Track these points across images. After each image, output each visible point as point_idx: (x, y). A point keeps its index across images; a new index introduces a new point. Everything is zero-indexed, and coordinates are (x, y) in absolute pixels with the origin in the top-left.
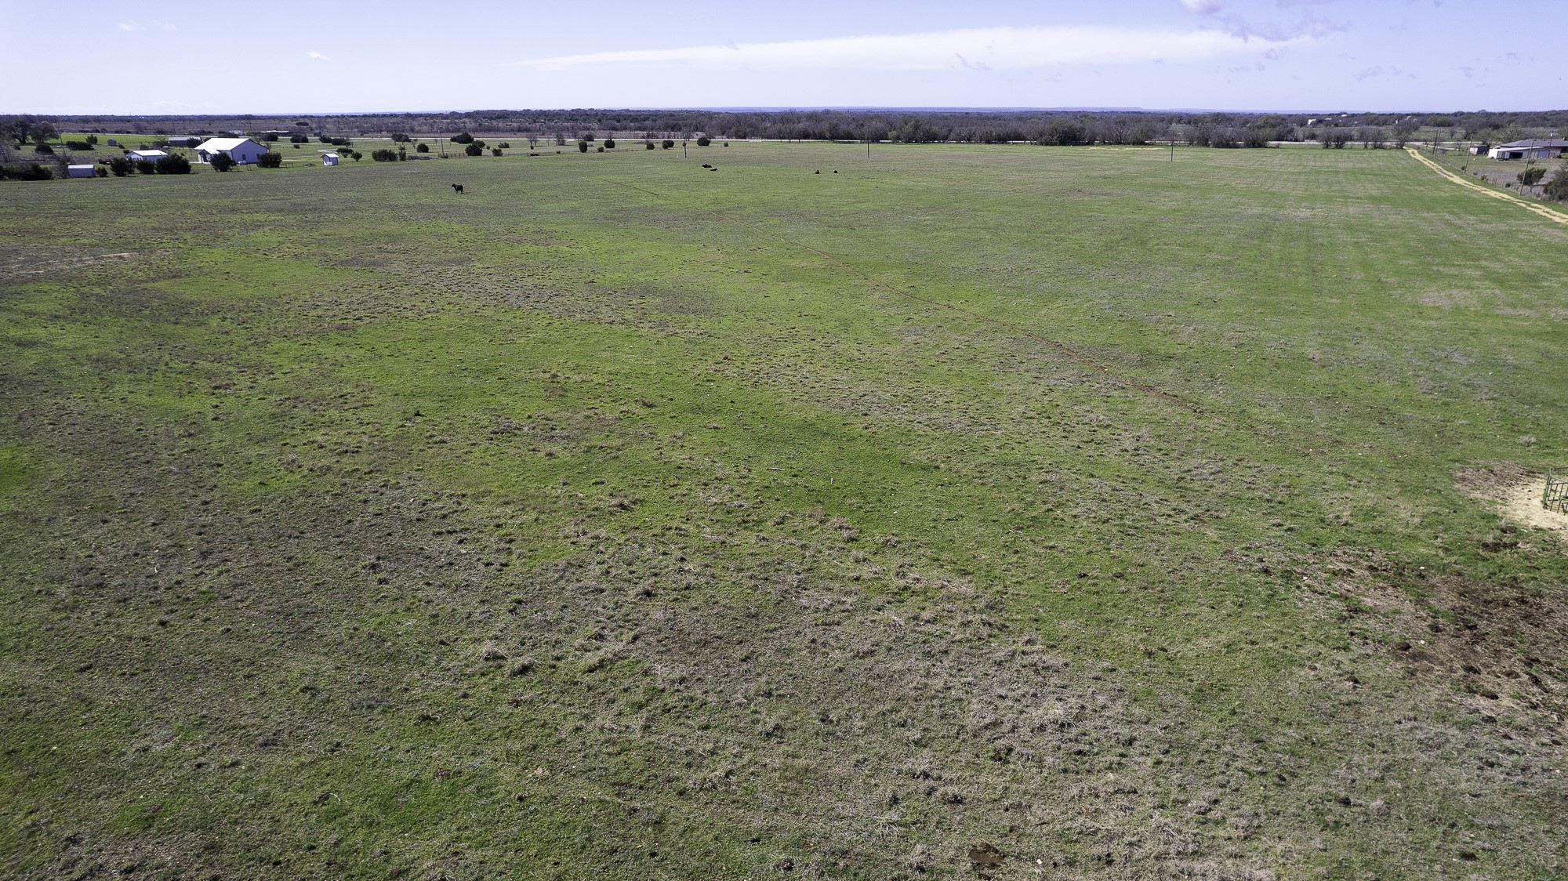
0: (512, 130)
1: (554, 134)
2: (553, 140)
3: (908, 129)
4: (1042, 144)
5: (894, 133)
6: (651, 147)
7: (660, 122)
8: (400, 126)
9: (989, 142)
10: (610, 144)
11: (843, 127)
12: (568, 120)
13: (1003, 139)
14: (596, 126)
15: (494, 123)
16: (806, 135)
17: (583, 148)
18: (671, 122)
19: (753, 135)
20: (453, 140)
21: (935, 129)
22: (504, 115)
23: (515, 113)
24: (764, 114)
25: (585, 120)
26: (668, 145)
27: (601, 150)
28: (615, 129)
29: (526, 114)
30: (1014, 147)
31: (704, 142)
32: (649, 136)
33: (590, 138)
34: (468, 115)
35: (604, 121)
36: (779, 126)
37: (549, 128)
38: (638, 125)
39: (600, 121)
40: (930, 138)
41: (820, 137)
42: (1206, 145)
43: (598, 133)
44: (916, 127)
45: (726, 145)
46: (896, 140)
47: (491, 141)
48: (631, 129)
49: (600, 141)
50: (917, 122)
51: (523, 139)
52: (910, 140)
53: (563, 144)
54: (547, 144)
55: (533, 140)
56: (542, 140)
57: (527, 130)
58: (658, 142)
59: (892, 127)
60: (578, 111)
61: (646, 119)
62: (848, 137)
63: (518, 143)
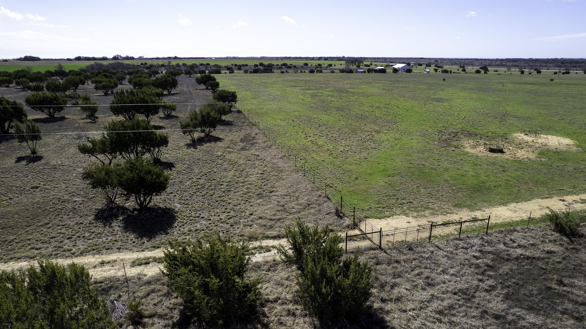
2: (517, 69)
6: (555, 73)
10: (539, 72)
17: (522, 73)
20: (480, 68)
26: (566, 73)
27: (530, 74)
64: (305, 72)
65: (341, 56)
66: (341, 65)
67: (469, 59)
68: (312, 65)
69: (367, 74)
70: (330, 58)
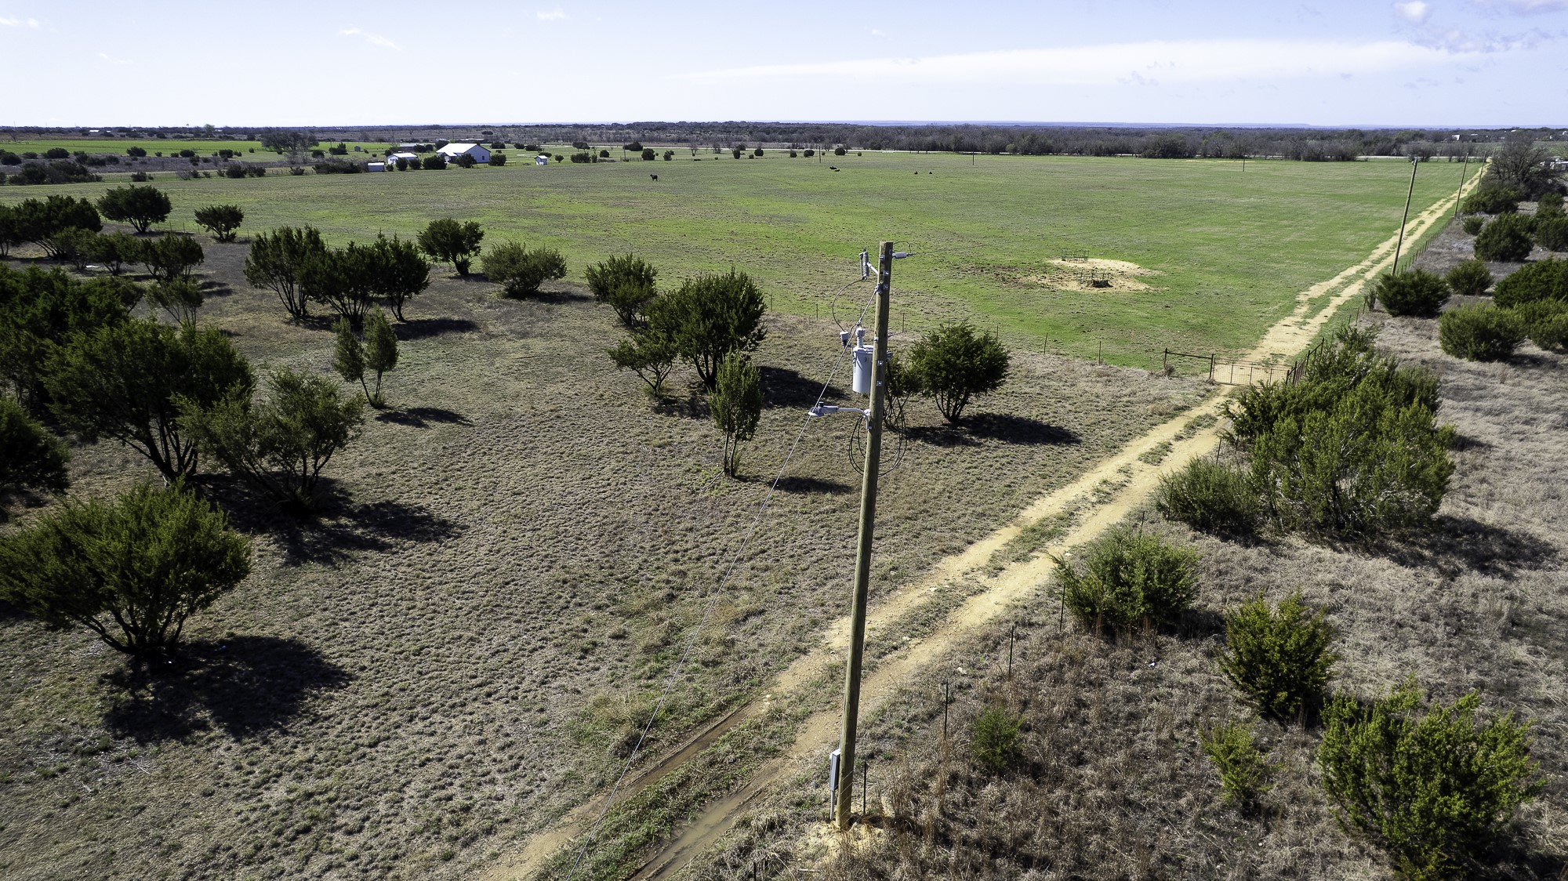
0: (672, 141)
1: (711, 145)
2: (711, 149)
3: (1025, 142)
4: (1145, 157)
5: (1010, 146)
6: (794, 155)
7: (806, 135)
8: (577, 136)
9: (1098, 155)
10: (759, 153)
11: (967, 140)
12: (722, 132)
13: (1111, 152)
14: (747, 137)
15: (656, 134)
16: (934, 147)
17: (737, 155)
18: (816, 135)
19: (887, 147)
20: (626, 148)
21: (1050, 142)
22: (662, 127)
23: (672, 125)
24: (900, 128)
25: (737, 132)
26: (809, 154)
27: (751, 157)
28: (765, 140)
29: (682, 126)
30: (1122, 159)
31: (840, 152)
32: (794, 147)
33: (743, 148)
34: (630, 126)
35: (755, 133)
36: (912, 139)
37: (705, 139)
38: (786, 137)
39: (751, 133)
40: (1045, 150)
41: (947, 149)
42: (1298, 158)
43: (749, 144)
44: (1032, 140)
45: (860, 155)
46: (1014, 152)
47: (660, 150)
48: (779, 141)
49: (751, 150)
50: (1034, 135)
51: (686, 148)
52: (1026, 152)
53: (719, 152)
54: (706, 152)
55: (694, 148)
56: (701, 149)
57: (686, 141)
58: (800, 152)
59: (1012, 139)
60: (731, 123)
61: (794, 131)
62: (972, 149)
63: (682, 151)
64: (207, 176)
65: (202, 125)
66: (252, 151)
67: (560, 126)
68: (159, 155)
69: (397, 174)
70: (175, 130)
